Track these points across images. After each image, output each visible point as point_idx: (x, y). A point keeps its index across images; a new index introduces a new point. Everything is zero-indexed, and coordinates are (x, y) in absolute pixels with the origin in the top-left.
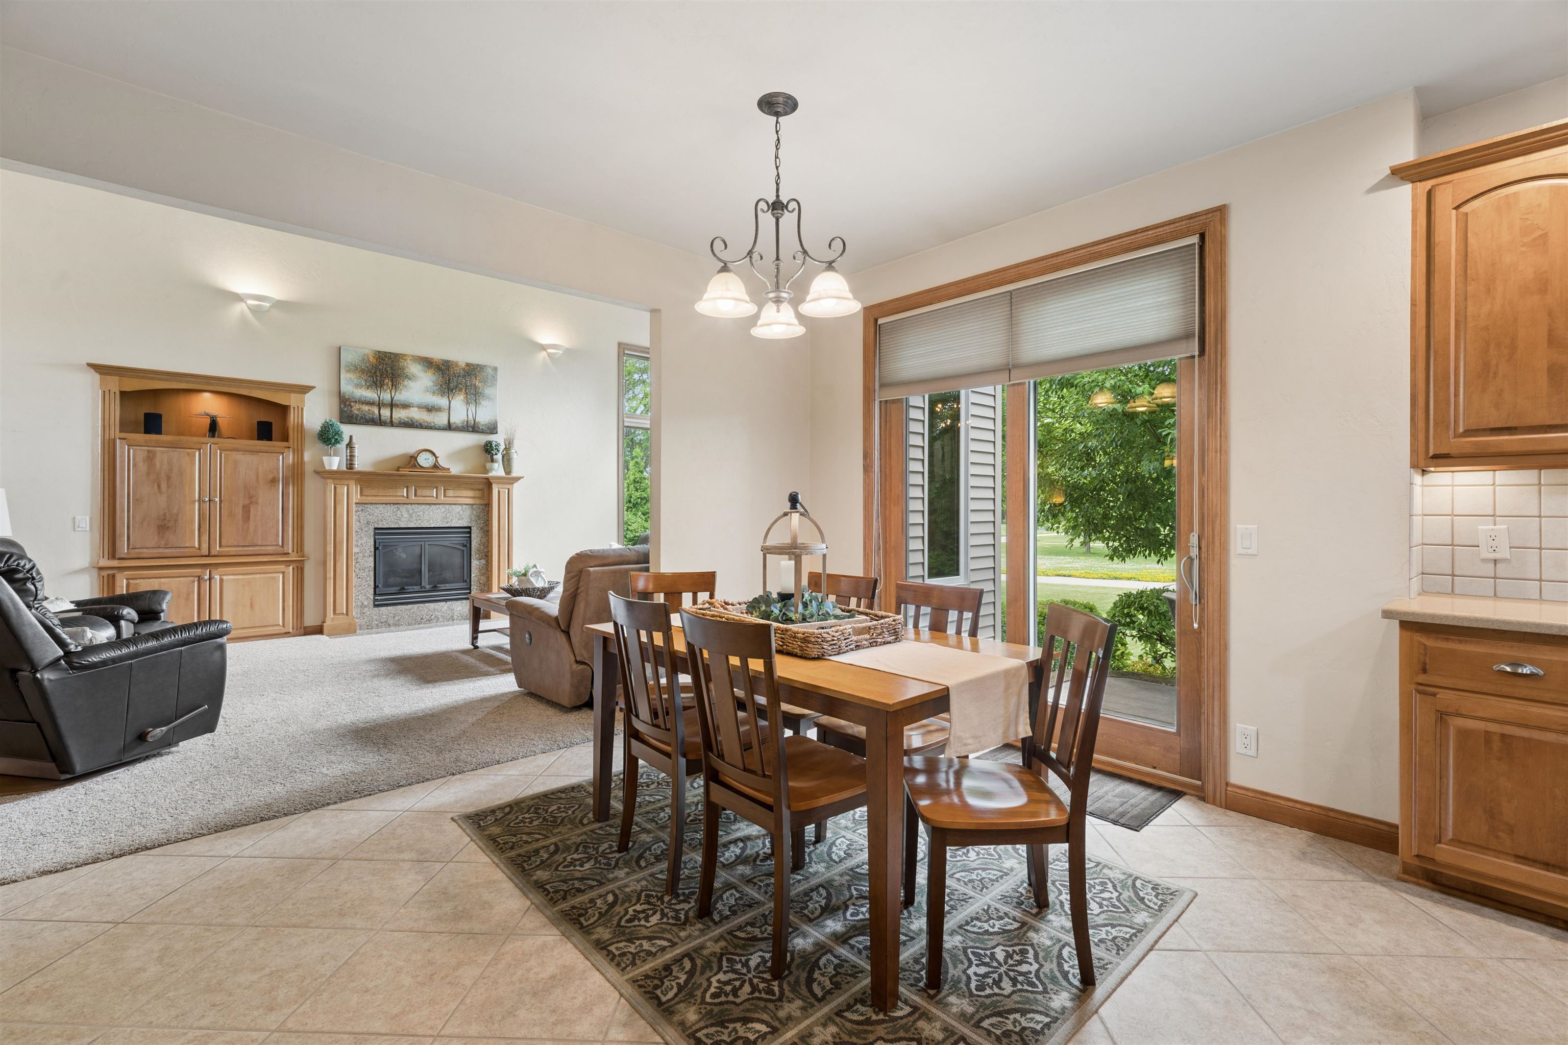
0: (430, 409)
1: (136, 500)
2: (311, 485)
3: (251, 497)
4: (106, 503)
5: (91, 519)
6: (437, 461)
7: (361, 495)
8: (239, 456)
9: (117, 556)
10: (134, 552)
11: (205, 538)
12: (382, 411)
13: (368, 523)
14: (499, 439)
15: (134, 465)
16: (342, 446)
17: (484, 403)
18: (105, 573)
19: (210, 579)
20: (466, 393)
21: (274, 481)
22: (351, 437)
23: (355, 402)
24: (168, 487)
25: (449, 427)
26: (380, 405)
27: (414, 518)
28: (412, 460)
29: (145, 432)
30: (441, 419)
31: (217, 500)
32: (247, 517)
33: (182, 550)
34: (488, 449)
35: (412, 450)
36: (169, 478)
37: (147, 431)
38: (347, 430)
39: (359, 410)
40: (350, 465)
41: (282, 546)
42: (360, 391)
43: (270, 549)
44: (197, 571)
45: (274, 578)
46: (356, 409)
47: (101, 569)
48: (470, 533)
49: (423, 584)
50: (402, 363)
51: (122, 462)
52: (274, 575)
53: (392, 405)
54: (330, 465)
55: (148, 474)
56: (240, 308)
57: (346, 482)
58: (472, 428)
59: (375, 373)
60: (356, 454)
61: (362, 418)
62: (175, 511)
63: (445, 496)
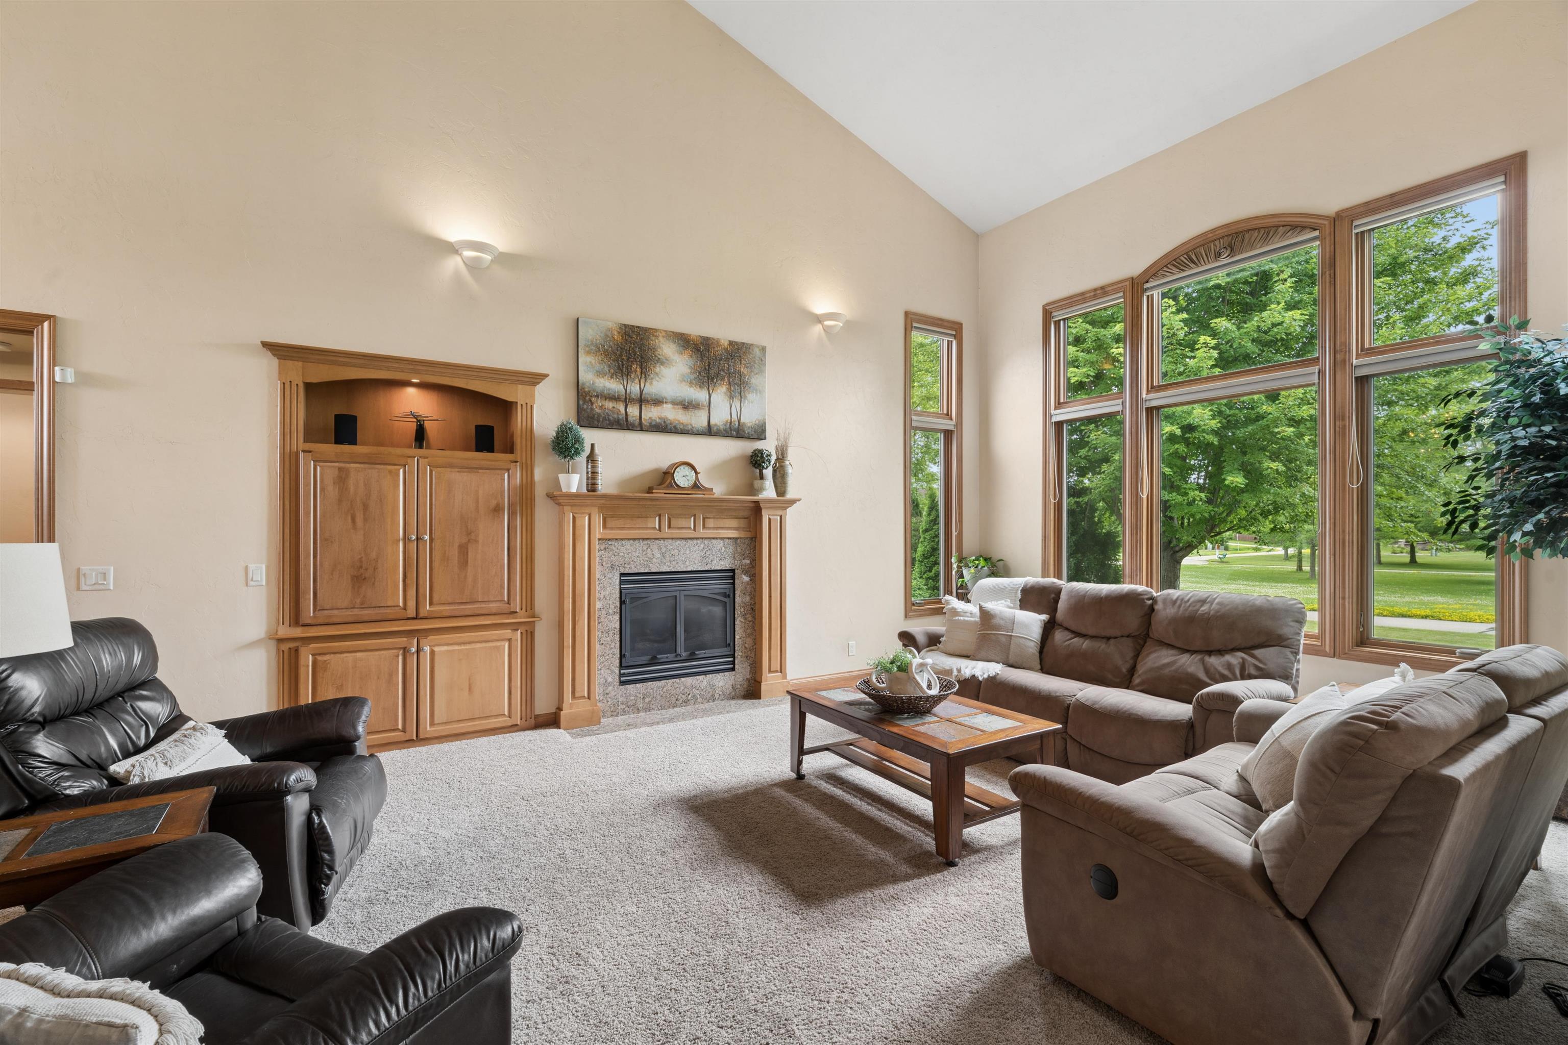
0: (687, 406)
1: (325, 540)
2: (543, 513)
3: (469, 533)
4: (287, 544)
5: (268, 568)
6: (697, 479)
7: (605, 527)
8: (456, 476)
9: (301, 622)
10: (322, 616)
11: (412, 593)
12: (630, 409)
13: (612, 567)
14: (769, 445)
15: (322, 489)
16: (581, 460)
17: (751, 396)
18: (285, 647)
19: (418, 652)
20: (730, 384)
21: (497, 510)
22: (593, 446)
23: (597, 396)
24: (365, 520)
25: (710, 431)
26: (627, 400)
27: (668, 558)
28: (666, 477)
29: (336, 443)
30: (699, 420)
31: (427, 537)
32: (464, 563)
33: (382, 611)
34: (757, 460)
35: (664, 463)
36: (366, 507)
37: (338, 441)
38: (589, 436)
39: (601, 407)
40: (592, 486)
41: (509, 603)
42: (602, 380)
43: (493, 607)
44: (402, 641)
45: (497, 648)
46: (600, 406)
47: (280, 641)
48: (733, 578)
49: (678, 651)
50: (654, 342)
51: (307, 485)
52: (498, 644)
53: (642, 401)
54: (569, 486)
55: (340, 501)
56: (454, 264)
57: (587, 510)
58: (735, 432)
59: (621, 355)
60: (600, 470)
61: (604, 419)
62: (373, 555)
63: (704, 527)
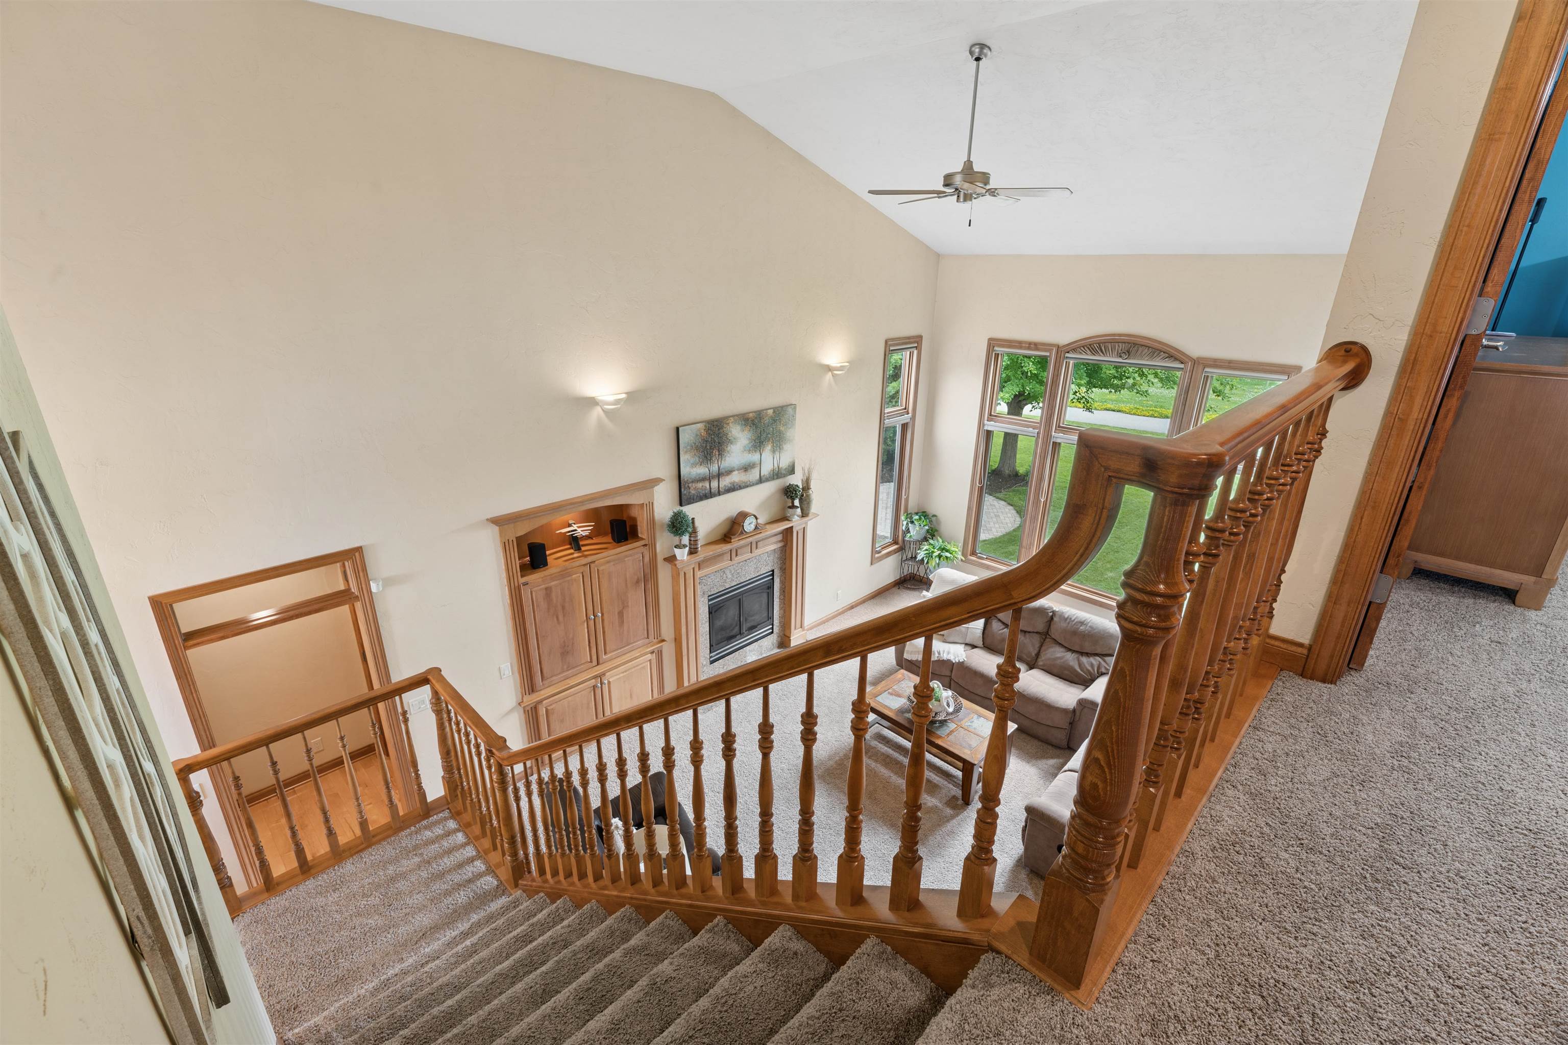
0: (747, 467)
3: (623, 603)
4: (521, 647)
5: (511, 664)
6: (757, 522)
8: (613, 568)
9: (536, 690)
10: (547, 682)
11: (594, 651)
12: (712, 483)
13: (705, 593)
14: (797, 478)
15: (537, 605)
17: (787, 447)
18: (528, 708)
19: (601, 686)
20: (773, 443)
21: (637, 582)
22: (692, 517)
23: (692, 482)
24: (564, 615)
25: (761, 481)
26: (709, 478)
27: (736, 576)
29: (536, 571)
30: (754, 475)
31: (599, 614)
32: (622, 623)
33: (579, 668)
34: (790, 492)
35: (733, 514)
36: (563, 608)
38: (690, 511)
40: (694, 549)
41: (648, 638)
42: (695, 469)
43: (640, 643)
44: (592, 682)
45: (644, 668)
46: (693, 488)
47: (525, 705)
48: (773, 575)
49: (742, 632)
50: (726, 427)
51: (529, 604)
52: (644, 665)
54: (682, 556)
55: (548, 609)
56: (596, 412)
57: (692, 566)
58: (776, 475)
59: (706, 446)
60: (698, 530)
61: (697, 496)
62: (570, 637)
63: (756, 549)
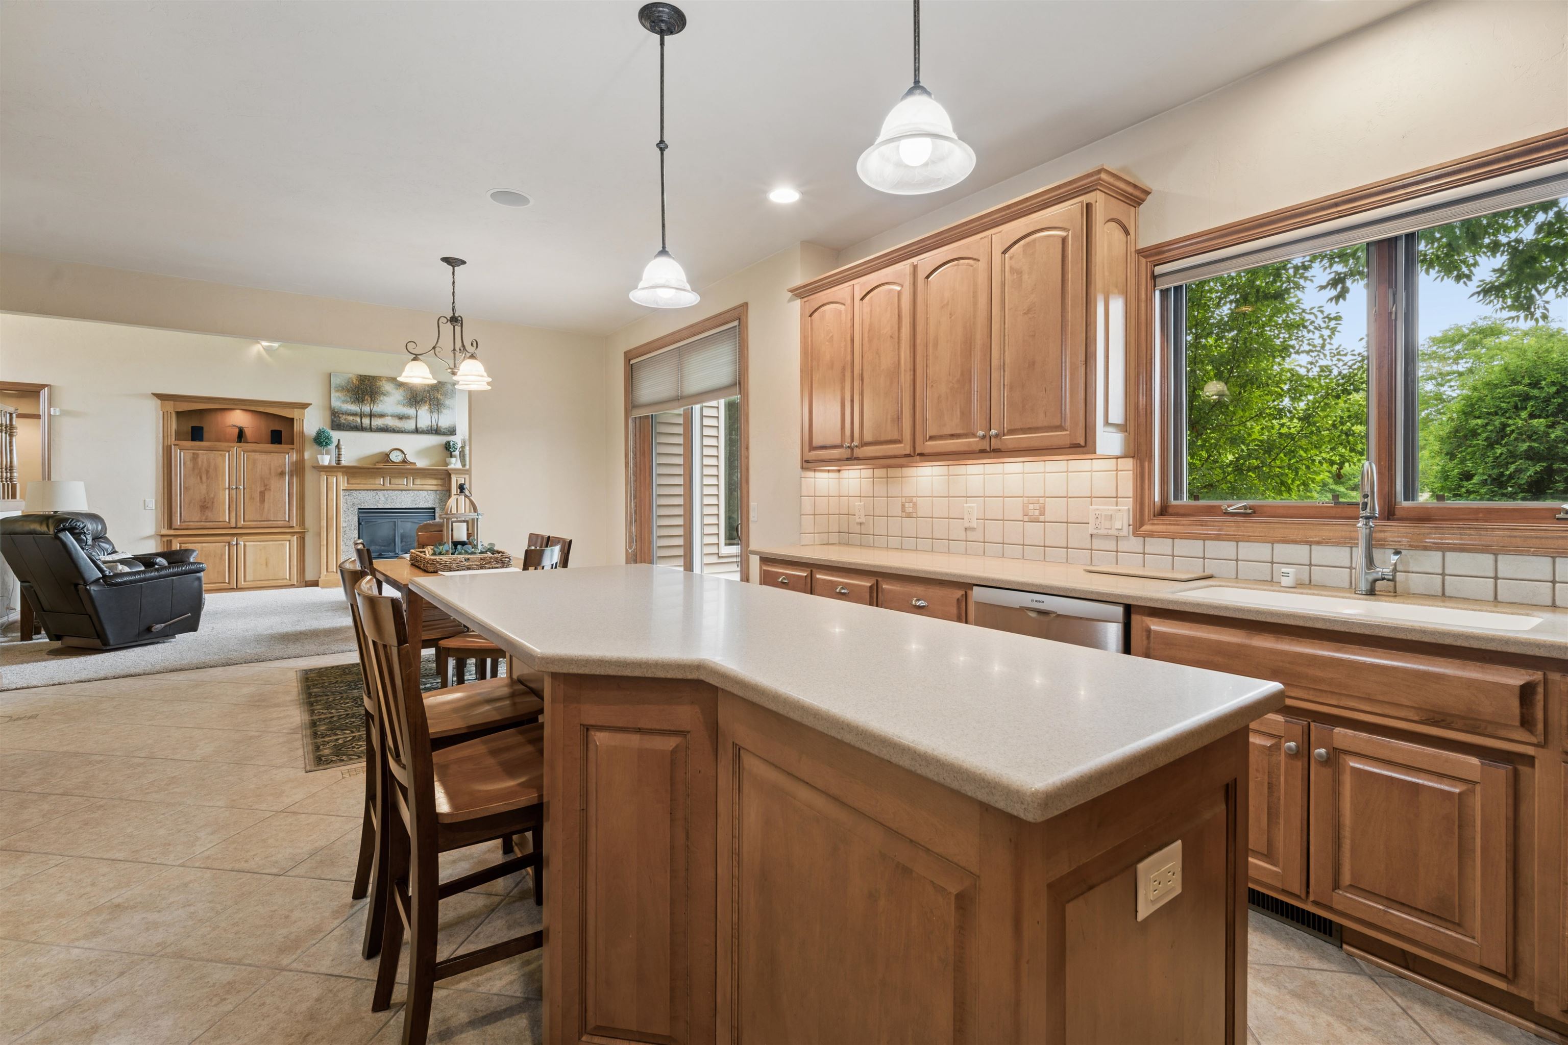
0: (401, 417)
1: (185, 488)
2: (310, 476)
3: (265, 486)
4: (166, 490)
5: (156, 501)
6: (405, 457)
7: (348, 483)
8: (257, 456)
9: (173, 527)
10: (184, 525)
11: (233, 515)
12: (363, 420)
13: (353, 505)
14: (457, 440)
15: (184, 463)
16: (332, 447)
17: (445, 411)
18: (165, 539)
19: (237, 544)
20: (430, 405)
21: (282, 474)
22: (339, 440)
23: (343, 414)
24: (207, 478)
25: (417, 431)
26: (362, 416)
27: (389, 501)
28: (386, 457)
29: (192, 440)
30: (410, 425)
31: (242, 487)
32: (262, 500)
33: (217, 523)
34: (448, 447)
35: (387, 449)
36: (207, 472)
37: (193, 439)
38: (335, 435)
39: (345, 419)
40: (339, 462)
41: (289, 521)
42: (346, 406)
43: (280, 523)
44: (228, 538)
45: (282, 544)
46: (343, 419)
47: (162, 536)
48: (434, 512)
49: (397, 551)
50: (379, 384)
51: (176, 461)
52: (283, 542)
53: (371, 416)
54: (323, 461)
55: (194, 469)
57: (335, 474)
58: (435, 431)
59: (358, 391)
60: (343, 453)
61: (347, 425)
62: (212, 496)
63: (413, 484)
